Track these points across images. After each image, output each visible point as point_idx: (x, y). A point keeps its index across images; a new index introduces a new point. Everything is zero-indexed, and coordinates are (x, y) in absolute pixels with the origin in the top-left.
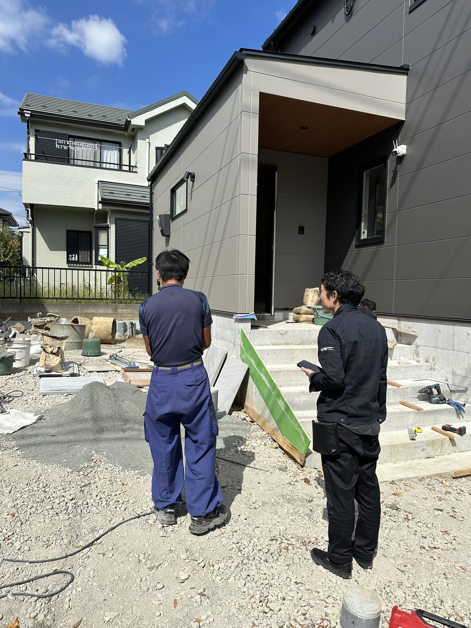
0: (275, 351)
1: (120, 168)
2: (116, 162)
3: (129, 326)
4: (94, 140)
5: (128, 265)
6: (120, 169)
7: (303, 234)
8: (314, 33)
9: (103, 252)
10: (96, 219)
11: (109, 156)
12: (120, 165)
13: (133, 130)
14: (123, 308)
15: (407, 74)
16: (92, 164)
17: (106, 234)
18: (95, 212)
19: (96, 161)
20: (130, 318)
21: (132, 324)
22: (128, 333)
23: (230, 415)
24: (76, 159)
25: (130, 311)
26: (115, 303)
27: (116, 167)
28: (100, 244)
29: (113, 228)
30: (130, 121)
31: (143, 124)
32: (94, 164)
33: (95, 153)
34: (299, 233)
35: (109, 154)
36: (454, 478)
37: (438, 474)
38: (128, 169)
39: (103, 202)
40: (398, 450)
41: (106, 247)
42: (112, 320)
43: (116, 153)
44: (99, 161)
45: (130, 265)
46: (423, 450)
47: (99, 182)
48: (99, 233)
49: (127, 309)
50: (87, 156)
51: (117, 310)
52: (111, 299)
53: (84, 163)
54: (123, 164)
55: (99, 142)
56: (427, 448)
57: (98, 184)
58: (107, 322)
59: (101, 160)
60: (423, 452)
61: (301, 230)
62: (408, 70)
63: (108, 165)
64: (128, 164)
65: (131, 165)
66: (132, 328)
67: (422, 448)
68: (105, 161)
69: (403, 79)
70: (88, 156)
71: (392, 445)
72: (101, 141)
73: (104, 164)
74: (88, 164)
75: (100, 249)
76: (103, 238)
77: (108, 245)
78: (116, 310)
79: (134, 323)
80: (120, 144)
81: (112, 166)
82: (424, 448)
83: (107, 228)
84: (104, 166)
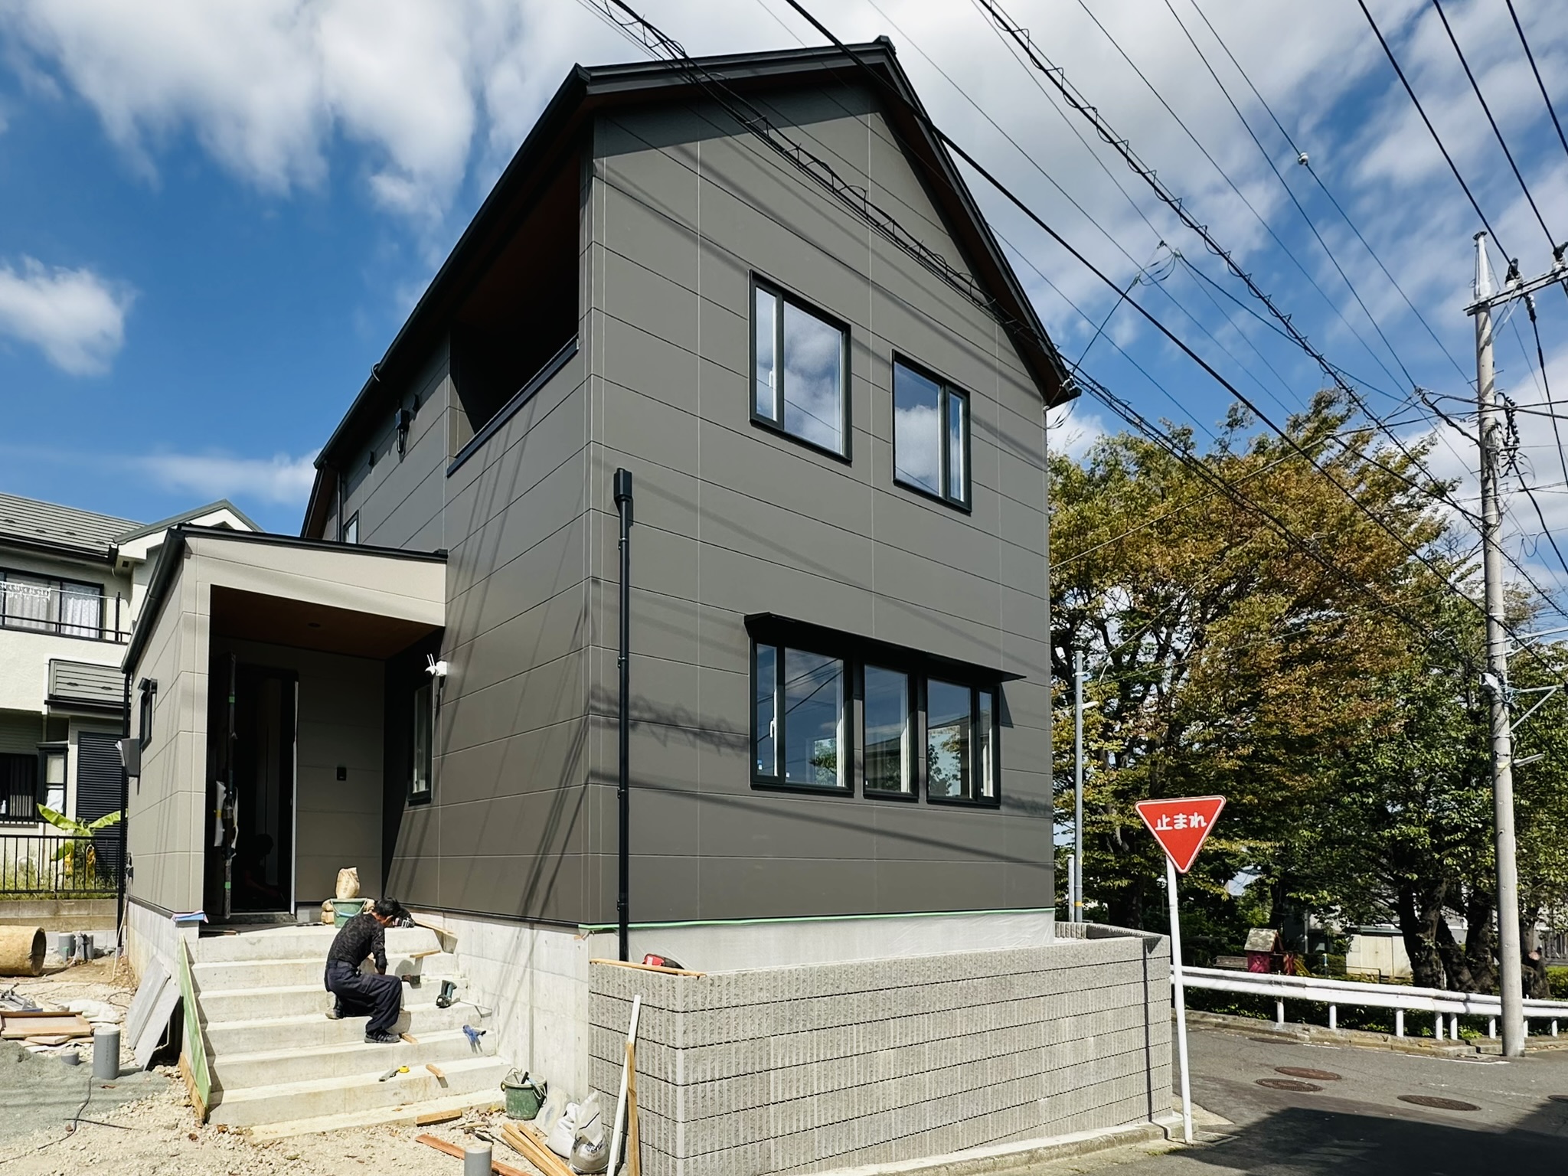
0: (227, 970)
1: (101, 636)
2: (94, 626)
3: (79, 941)
4: (48, 580)
5: (96, 824)
6: (101, 639)
7: (344, 779)
8: (372, 463)
9: (54, 798)
10: (47, 734)
11: (79, 610)
12: (101, 630)
13: (126, 564)
14: (71, 908)
15: (446, 562)
16: (42, 626)
17: (62, 761)
18: (45, 718)
19: (51, 620)
20: (84, 927)
21: (85, 937)
22: (79, 955)
23: (151, 1070)
24: (8, 616)
25: (86, 913)
26: (56, 898)
27: (93, 634)
28: (51, 782)
29: (73, 750)
30: (117, 550)
31: (144, 557)
32: (48, 627)
33: (49, 605)
34: (338, 779)
35: (79, 606)
36: (418, 1125)
37: (395, 1121)
38: (113, 639)
39: (53, 701)
40: (355, 1096)
41: (62, 787)
42: (33, 930)
43: (93, 605)
44: (57, 620)
45: (100, 824)
46: (395, 1094)
47: (52, 662)
48: (49, 759)
49: (79, 909)
50: (32, 606)
51: (58, 911)
52: (48, 892)
53: (25, 624)
54: (107, 628)
55: (59, 583)
56: (402, 1091)
57: (50, 665)
58: (23, 936)
59: (60, 620)
60: (396, 1098)
61: (342, 773)
62: (446, 556)
63: (76, 629)
64: (114, 629)
65: (120, 630)
66: (85, 945)
67: (394, 1091)
68: (69, 622)
69: (440, 569)
70: (34, 608)
71: (345, 1089)
72: (62, 582)
73: (68, 628)
74: (34, 625)
75: (50, 792)
76: (55, 770)
77: (65, 784)
78: (56, 912)
79: (88, 935)
80: (101, 589)
81: (84, 633)
82: (397, 1091)
83: (63, 751)
84: (68, 630)
